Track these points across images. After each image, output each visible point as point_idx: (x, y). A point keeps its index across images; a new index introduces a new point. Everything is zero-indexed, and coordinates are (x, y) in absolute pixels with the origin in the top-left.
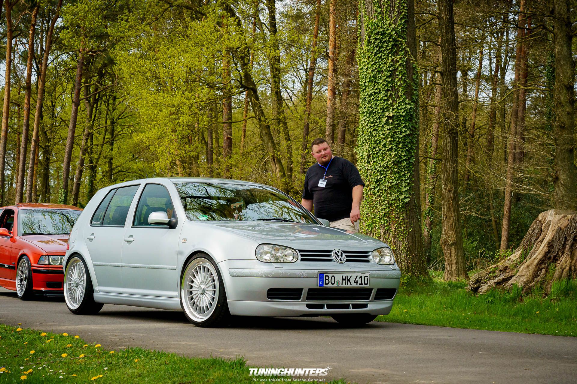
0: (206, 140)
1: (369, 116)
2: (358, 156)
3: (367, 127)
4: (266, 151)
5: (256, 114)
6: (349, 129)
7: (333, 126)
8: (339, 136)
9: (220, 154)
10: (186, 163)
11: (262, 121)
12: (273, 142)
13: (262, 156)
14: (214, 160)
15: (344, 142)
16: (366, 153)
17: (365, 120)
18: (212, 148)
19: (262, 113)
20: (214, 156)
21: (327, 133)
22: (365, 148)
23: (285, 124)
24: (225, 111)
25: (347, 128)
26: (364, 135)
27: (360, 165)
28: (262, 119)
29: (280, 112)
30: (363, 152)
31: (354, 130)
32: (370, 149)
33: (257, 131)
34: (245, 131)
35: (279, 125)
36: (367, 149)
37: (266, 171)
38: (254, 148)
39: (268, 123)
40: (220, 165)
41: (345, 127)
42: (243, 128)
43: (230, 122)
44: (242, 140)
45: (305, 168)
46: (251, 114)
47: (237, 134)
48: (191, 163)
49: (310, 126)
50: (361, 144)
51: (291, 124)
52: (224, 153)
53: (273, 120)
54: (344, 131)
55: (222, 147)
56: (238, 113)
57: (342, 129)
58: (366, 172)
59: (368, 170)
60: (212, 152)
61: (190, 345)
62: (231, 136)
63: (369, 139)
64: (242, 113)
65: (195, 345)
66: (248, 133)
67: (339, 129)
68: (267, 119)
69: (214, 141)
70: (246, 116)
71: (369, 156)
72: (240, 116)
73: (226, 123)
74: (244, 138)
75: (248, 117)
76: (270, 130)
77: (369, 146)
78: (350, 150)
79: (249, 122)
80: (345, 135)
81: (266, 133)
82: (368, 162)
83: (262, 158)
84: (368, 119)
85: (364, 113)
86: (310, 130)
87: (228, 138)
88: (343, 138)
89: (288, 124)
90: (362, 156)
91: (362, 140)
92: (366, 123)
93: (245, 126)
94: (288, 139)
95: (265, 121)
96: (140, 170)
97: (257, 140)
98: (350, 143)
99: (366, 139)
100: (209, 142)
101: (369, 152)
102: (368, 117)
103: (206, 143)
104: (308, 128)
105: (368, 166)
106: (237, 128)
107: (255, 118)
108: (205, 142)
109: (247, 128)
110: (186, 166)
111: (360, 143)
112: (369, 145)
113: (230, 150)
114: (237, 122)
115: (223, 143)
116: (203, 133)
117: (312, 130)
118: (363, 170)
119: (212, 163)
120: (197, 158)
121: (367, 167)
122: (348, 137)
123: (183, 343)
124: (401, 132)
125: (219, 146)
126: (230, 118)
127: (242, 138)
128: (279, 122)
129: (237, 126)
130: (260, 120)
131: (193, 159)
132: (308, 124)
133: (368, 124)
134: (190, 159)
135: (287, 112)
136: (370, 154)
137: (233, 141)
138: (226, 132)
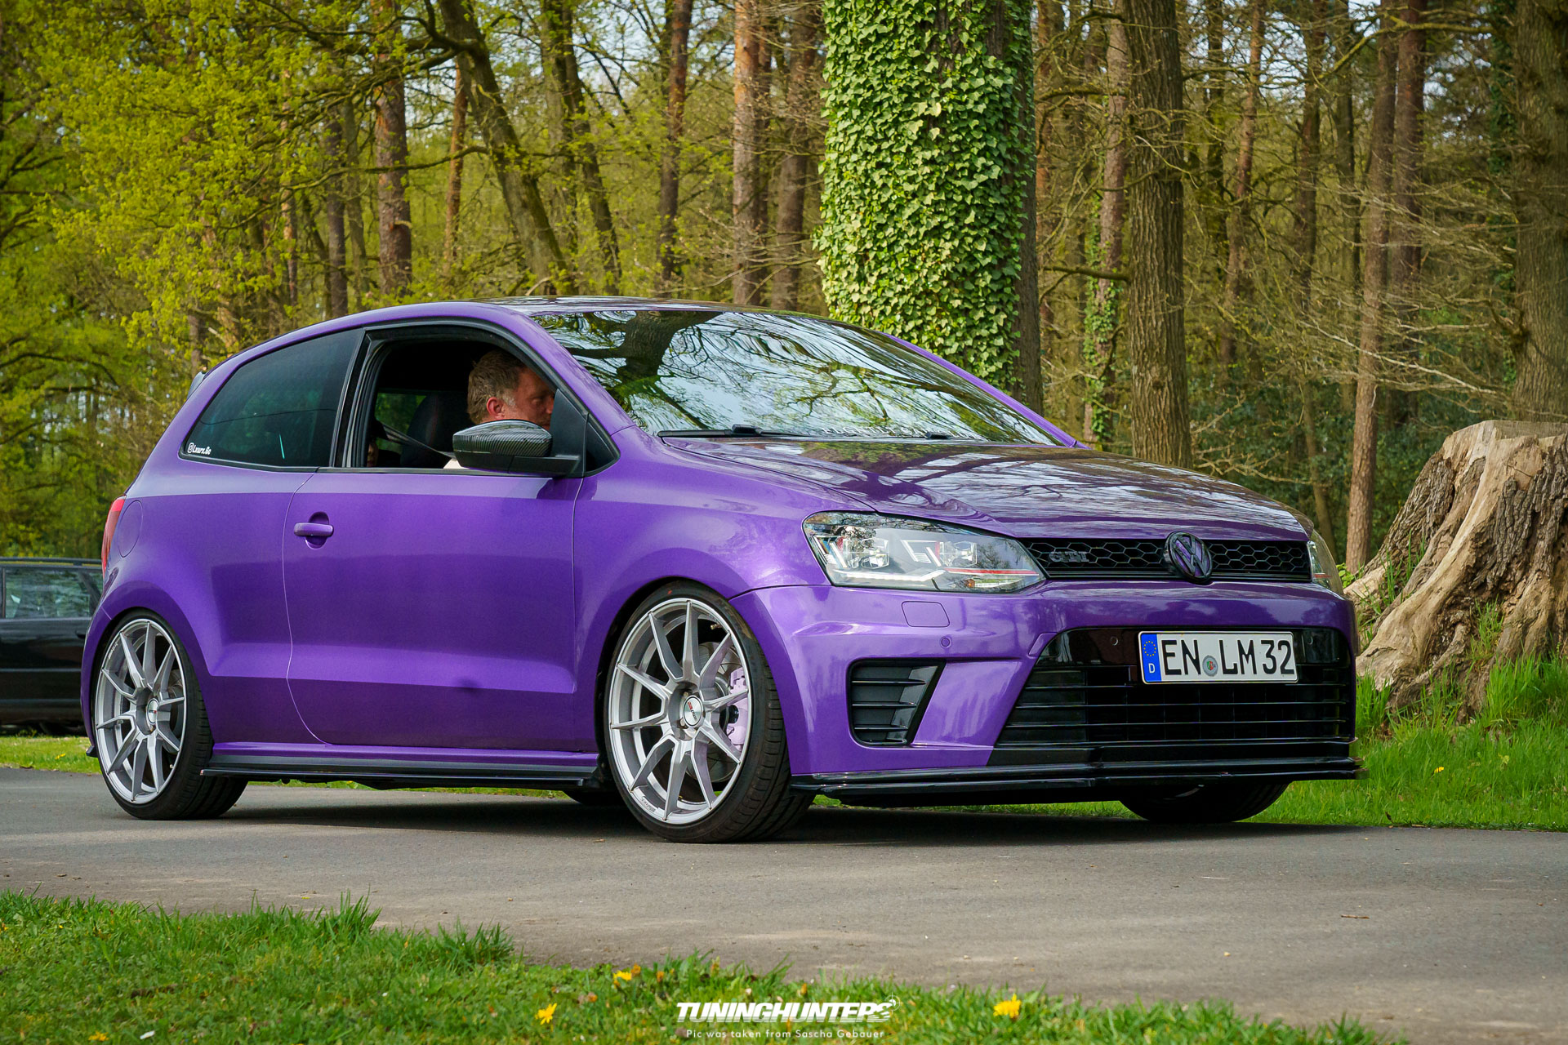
1: (861, 116)
2: (823, 262)
3: (854, 157)
5: (486, 138)
7: (758, 176)
8: (783, 213)
17: (845, 130)
18: (342, 263)
19: (508, 132)
21: (737, 201)
22: (848, 230)
23: (593, 168)
24: (382, 132)
25: (809, 184)
26: (843, 185)
27: (831, 291)
29: (573, 129)
30: (841, 244)
32: (864, 233)
34: (456, 202)
35: (571, 173)
36: (855, 234)
38: (485, 257)
39: (530, 167)
42: (450, 191)
49: (682, 183)
50: (835, 216)
52: (380, 279)
55: (377, 259)
63: (862, 198)
67: (782, 188)
71: (861, 258)
73: (386, 170)
77: (863, 221)
81: (525, 205)
82: (861, 279)
84: (857, 128)
85: (842, 105)
86: (682, 196)
87: (396, 227)
88: (797, 217)
89: (602, 170)
93: (458, 184)
94: (605, 223)
95: (519, 162)
100: (333, 245)
101: (863, 241)
104: (675, 186)
105: (860, 292)
107: (486, 150)
108: (321, 245)
110: (248, 324)
112: (861, 217)
113: (402, 267)
114: (424, 166)
115: (379, 244)
117: (691, 196)
121: (855, 298)
124: (972, 172)
125: (364, 255)
126: (400, 154)
130: (501, 159)
132: (675, 177)
133: (856, 144)
137: (415, 238)
138: (389, 205)
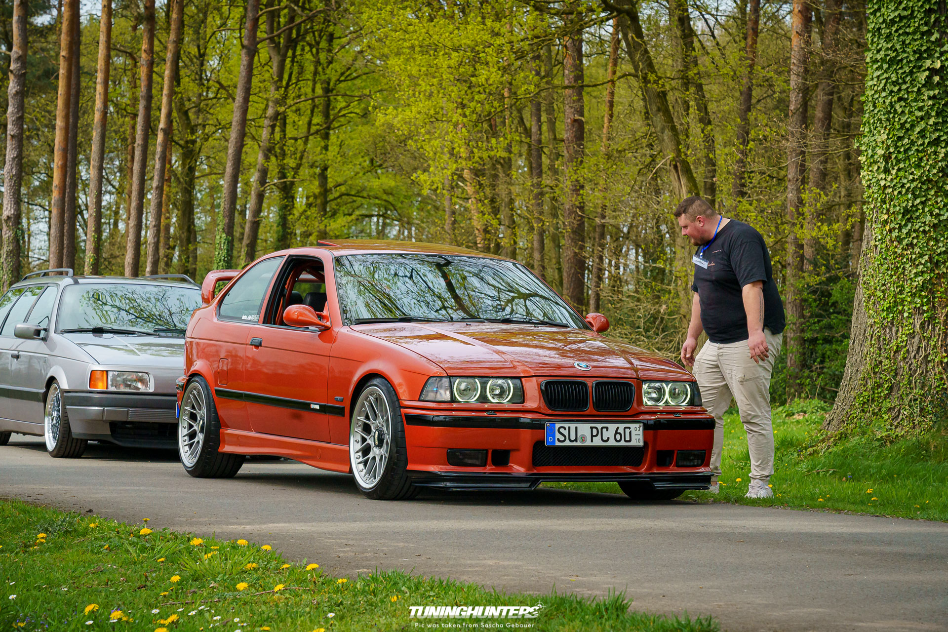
0: (528, 125)
1: (888, 68)
2: (862, 159)
3: (884, 94)
4: (658, 149)
5: (636, 68)
6: (840, 98)
7: (806, 92)
8: (819, 113)
9: (558, 155)
10: (483, 175)
11: (649, 82)
12: (673, 129)
13: (649, 160)
14: (545, 168)
15: (829, 127)
16: (881, 152)
17: (878, 77)
18: (540, 142)
19: (650, 66)
20: (545, 161)
21: (792, 107)
22: (879, 140)
23: (700, 87)
24: (568, 62)
25: (835, 96)
26: (876, 111)
27: (867, 178)
28: (652, 77)
29: (689, 62)
30: (874, 149)
31: (852, 99)
32: (889, 142)
33: (639, 104)
34: (611, 105)
35: (687, 90)
36: (883, 142)
37: (657, 192)
38: (632, 142)
39: (663, 86)
40: (557, 179)
41: (832, 94)
42: (607, 99)
43: (579, 84)
44: (606, 125)
45: (743, 185)
46: (626, 67)
47: (595, 113)
48: (496, 176)
49: (754, 93)
50: (870, 131)
51: (712, 89)
52: (565, 153)
53: (673, 79)
54: (830, 103)
55: (563, 140)
56: (598, 65)
57: (826, 98)
58: (881, 192)
59: (885, 187)
60: (540, 151)
61: (505, 567)
62: (582, 115)
63: (888, 120)
64: (606, 65)
65: (517, 567)
66: (617, 109)
67: (820, 97)
68: (660, 78)
69: (545, 128)
70: (614, 73)
71: (887, 158)
72: (601, 71)
73: (573, 87)
74: (610, 121)
75: (618, 74)
76: (667, 101)
77: (888, 135)
78: (842, 143)
79: (621, 85)
80: (831, 110)
81: (659, 110)
82: (887, 171)
83: (650, 163)
84: (885, 75)
85: (876, 61)
86: (754, 101)
87: (575, 121)
88: (828, 117)
89: (705, 88)
90: (872, 156)
91: (872, 121)
92: (882, 85)
93: (612, 94)
94: (705, 120)
95: (656, 82)
96: (385, 192)
97: (637, 123)
98: (844, 128)
99: (880, 120)
100: (534, 129)
101: (888, 147)
102: (885, 72)
103: (527, 132)
104: (750, 96)
105: (885, 179)
106: (595, 97)
107: (636, 76)
108: (525, 129)
109: (616, 99)
110: (484, 181)
111: (867, 130)
112: (887, 132)
113: (579, 146)
114: (595, 86)
115: (564, 131)
116: (520, 111)
117: (759, 101)
118: (875, 189)
119: (540, 174)
120: (507, 164)
121: (882, 183)
122: (838, 116)
123: (491, 562)
125: (555, 139)
126: (579, 77)
127: (606, 120)
128: (687, 83)
129: (594, 94)
130: (646, 80)
131: (499, 166)
132: (750, 89)
133: (885, 85)
134: (494, 167)
135: (705, 62)
136: (890, 153)
137: (587, 127)
138: (571, 107)
